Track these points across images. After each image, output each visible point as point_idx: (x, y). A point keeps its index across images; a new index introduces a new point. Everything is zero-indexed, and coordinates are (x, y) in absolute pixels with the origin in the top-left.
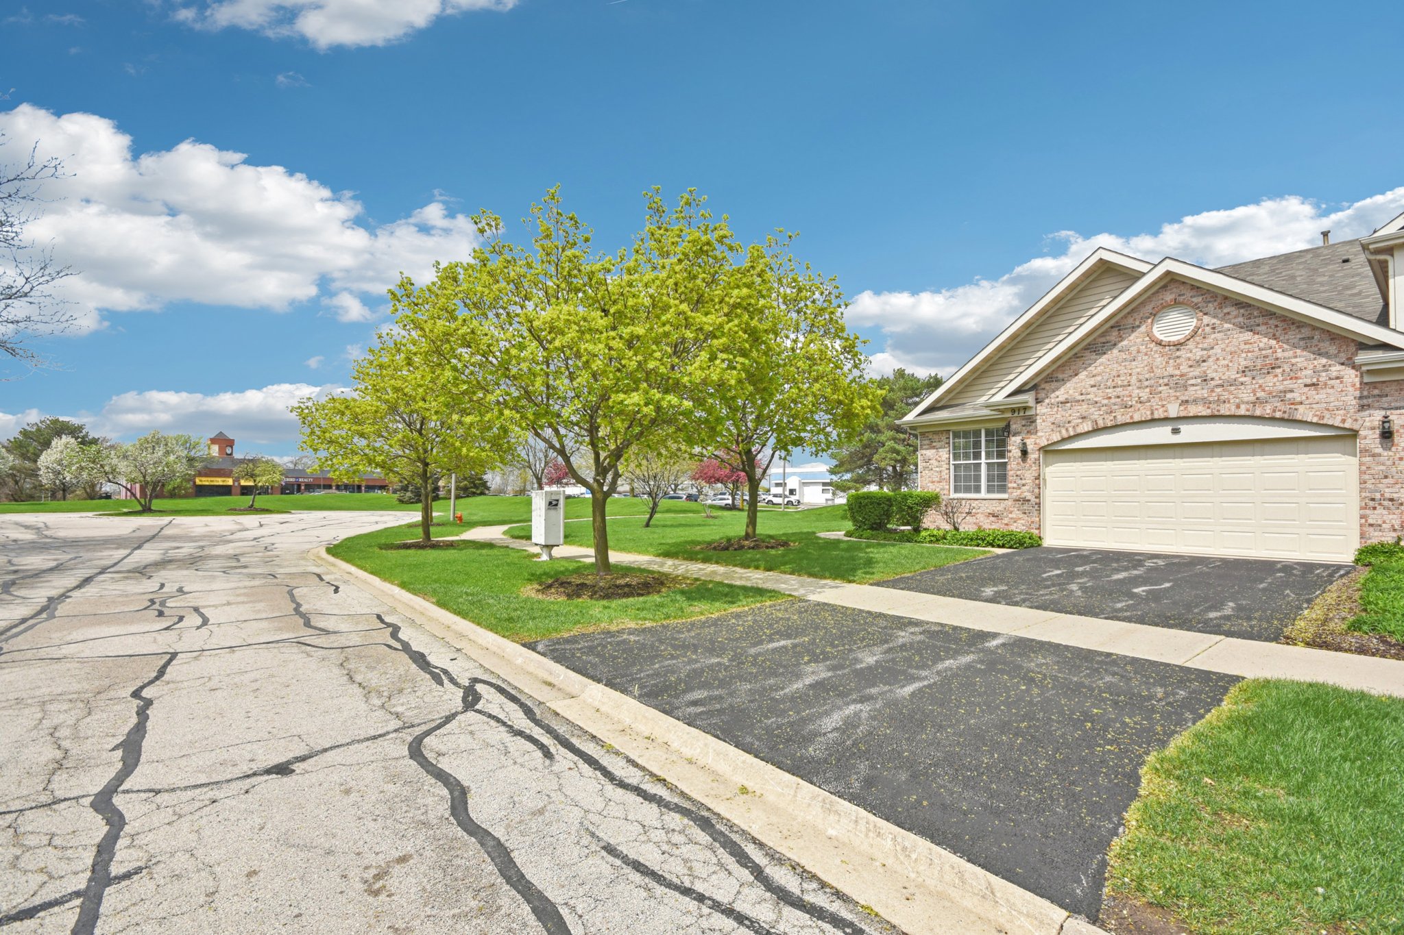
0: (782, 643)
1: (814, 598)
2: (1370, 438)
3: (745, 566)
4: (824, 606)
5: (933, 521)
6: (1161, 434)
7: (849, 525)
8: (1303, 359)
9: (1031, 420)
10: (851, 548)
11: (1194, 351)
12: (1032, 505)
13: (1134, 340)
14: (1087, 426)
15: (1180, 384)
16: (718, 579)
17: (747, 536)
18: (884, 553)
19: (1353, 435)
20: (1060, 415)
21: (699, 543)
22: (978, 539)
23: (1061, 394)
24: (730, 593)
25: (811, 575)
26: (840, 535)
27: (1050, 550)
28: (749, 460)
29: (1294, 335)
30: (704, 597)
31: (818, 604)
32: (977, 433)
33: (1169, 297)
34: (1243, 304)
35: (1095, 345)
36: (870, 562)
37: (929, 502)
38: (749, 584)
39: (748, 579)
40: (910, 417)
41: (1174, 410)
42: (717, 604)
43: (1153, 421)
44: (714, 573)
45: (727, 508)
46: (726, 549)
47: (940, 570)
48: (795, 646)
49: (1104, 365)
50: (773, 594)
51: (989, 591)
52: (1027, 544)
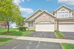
0: (15, 47)
1: (17, 39)
2: (55, 24)
3: (8, 35)
4: (19, 40)
5: (27, 29)
6: (43, 23)
7: (19, 30)
8: (52, 18)
9: (35, 21)
10: (20, 32)
11: (45, 17)
12: (35, 28)
13: (42, 16)
14: (39, 22)
15: (45, 19)
16: (4, 37)
17: (8, 32)
18: (23, 33)
19: (54, 23)
20: (37, 21)
21: (1, 33)
22: (31, 31)
23: (37, 19)
24: (6, 40)
25: (16, 36)
26: (18, 31)
27: (36, 32)
28: (8, 23)
29: (51, 16)
30: (1, 41)
31: (18, 40)
32: (30, 22)
33: (44, 13)
34: (48, 14)
35: (39, 16)
36: (22, 34)
37: (26, 28)
38: (8, 38)
39: (8, 37)
40: (25, 20)
41: (44, 21)
42: (4, 42)
43: (43, 22)
44: (3, 37)
45: (5, 28)
46: (5, 33)
47: (29, 34)
48: (17, 48)
49: (40, 17)
50: (12, 39)
51: (34, 36)
52: (34, 31)
